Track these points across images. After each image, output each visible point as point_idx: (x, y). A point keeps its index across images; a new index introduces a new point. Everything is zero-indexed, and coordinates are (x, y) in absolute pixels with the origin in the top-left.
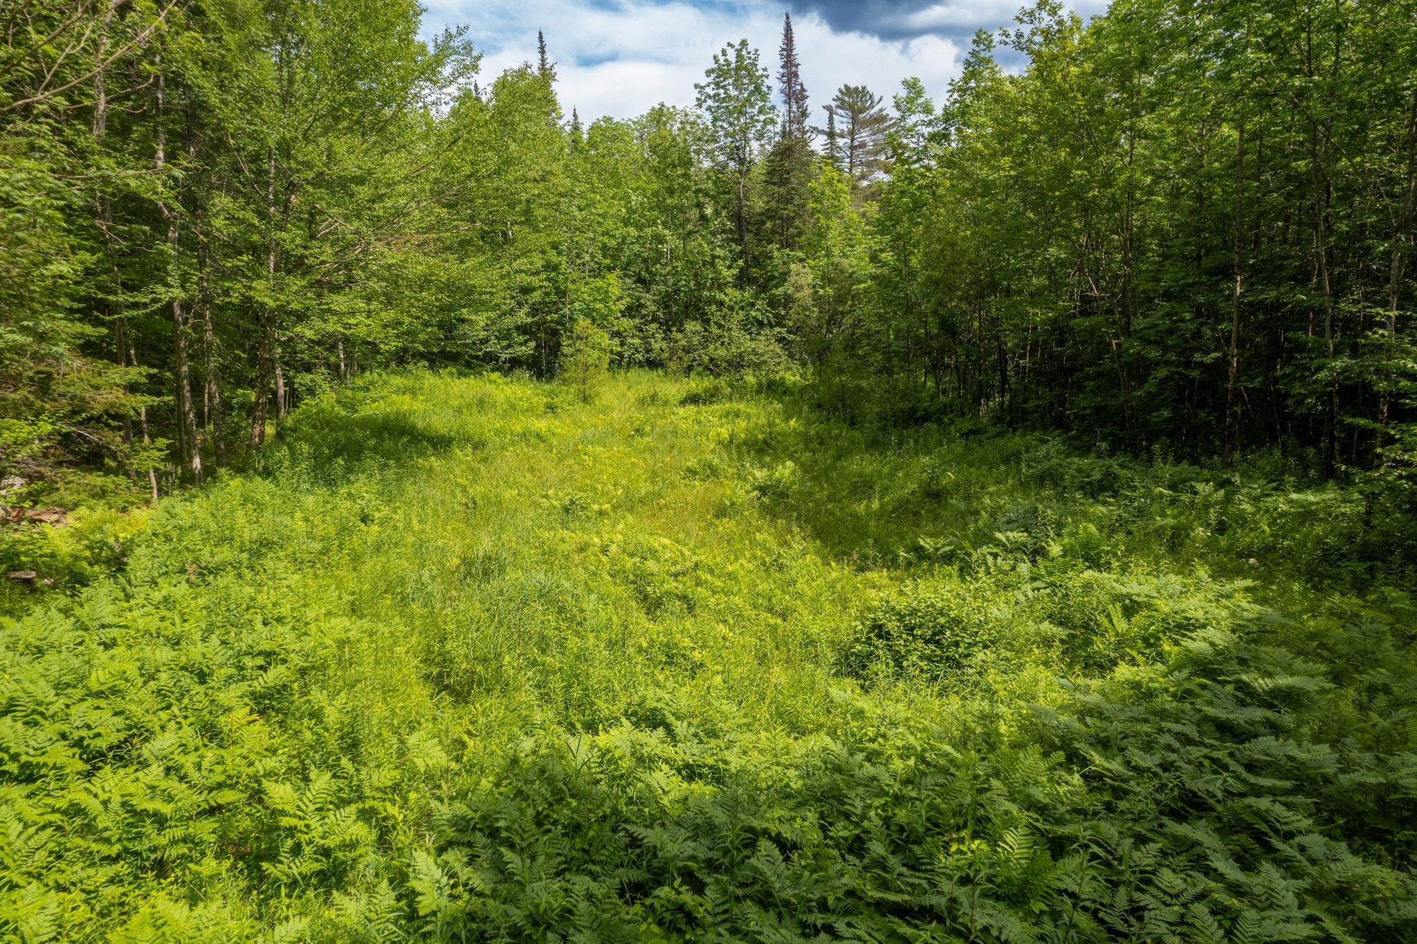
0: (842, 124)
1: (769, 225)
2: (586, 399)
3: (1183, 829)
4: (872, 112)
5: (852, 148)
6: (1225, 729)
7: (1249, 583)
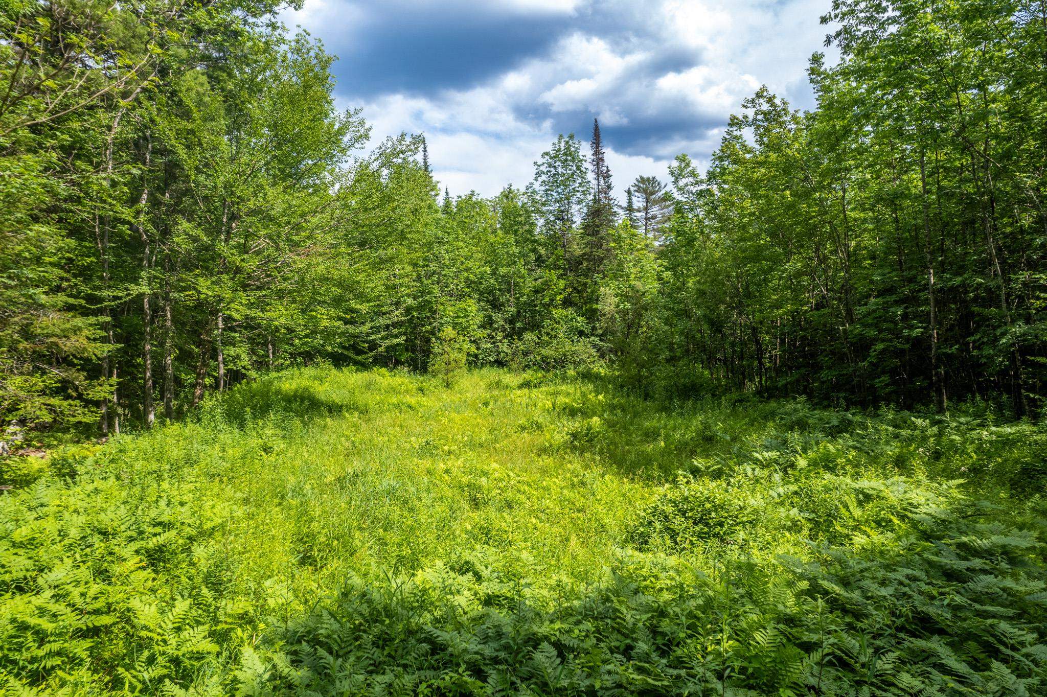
0: (638, 202)
1: (585, 264)
2: (448, 385)
3: (920, 643)
4: (660, 194)
5: (647, 219)
6: (950, 575)
7: (961, 481)
